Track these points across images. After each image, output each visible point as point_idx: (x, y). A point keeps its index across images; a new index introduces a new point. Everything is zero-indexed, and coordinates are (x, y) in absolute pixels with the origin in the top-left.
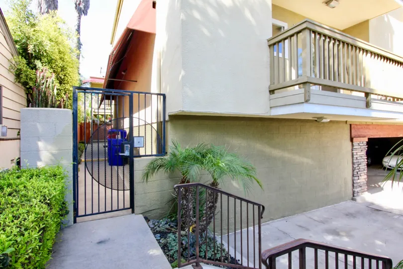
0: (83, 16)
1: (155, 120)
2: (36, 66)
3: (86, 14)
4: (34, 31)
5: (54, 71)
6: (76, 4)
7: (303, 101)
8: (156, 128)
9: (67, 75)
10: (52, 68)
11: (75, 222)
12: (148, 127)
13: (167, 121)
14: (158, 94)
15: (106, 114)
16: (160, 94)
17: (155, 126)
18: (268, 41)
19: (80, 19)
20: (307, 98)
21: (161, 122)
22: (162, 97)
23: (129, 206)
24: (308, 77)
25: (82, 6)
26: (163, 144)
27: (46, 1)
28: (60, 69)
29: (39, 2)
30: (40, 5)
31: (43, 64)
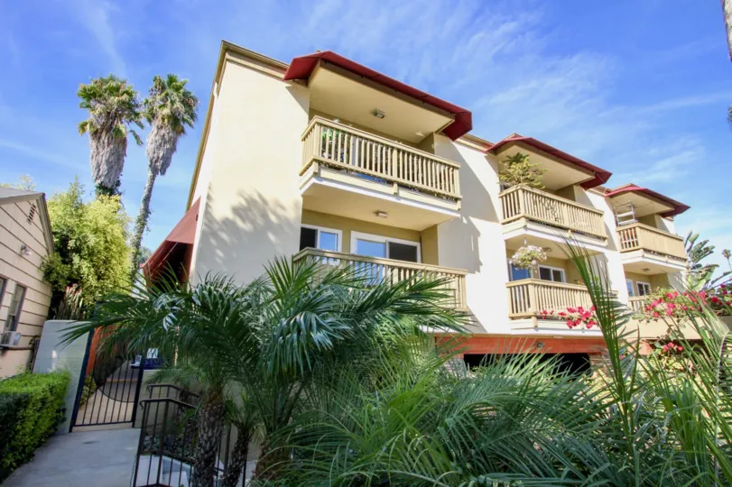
0: (159, 177)
2: (72, 260)
3: (163, 173)
5: (94, 266)
6: (151, 161)
9: (110, 269)
10: (92, 261)
11: (70, 431)
18: (293, 257)
23: (130, 419)
25: (159, 164)
27: (107, 162)
28: (101, 262)
29: (98, 163)
30: (98, 166)
31: (81, 257)
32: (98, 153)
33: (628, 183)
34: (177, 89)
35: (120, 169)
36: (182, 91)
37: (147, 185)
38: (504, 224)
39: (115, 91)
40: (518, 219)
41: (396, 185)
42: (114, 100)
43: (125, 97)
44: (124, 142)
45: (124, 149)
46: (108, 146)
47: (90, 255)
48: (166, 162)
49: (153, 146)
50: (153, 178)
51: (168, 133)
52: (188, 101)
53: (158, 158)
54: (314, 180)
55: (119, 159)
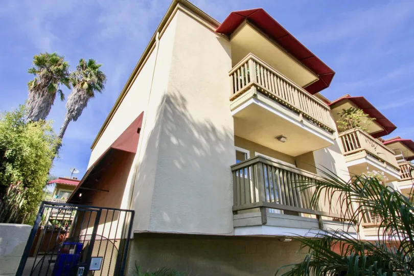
0: (72, 122)
1: (119, 236)
2: (5, 168)
3: (76, 120)
4: (18, 136)
6: (69, 111)
7: (261, 224)
8: (118, 247)
9: (36, 179)
10: (22, 170)
12: (110, 246)
13: (132, 240)
14: (127, 211)
15: (65, 219)
16: (129, 211)
17: (117, 244)
18: (232, 167)
19: (68, 123)
20: (264, 221)
21: (125, 239)
22: (130, 213)
24: (263, 202)
25: (74, 114)
26: (122, 265)
27: (40, 107)
28: (30, 172)
29: (32, 107)
30: (32, 109)
31: (13, 167)
32: (34, 101)
33: (397, 136)
34: (94, 68)
35: (47, 113)
36: (97, 70)
37: (63, 126)
38: (345, 155)
39: (55, 62)
40: (362, 151)
41: (301, 115)
42: (53, 68)
43: (61, 67)
44: (54, 96)
45: (53, 100)
46: (42, 97)
47: (22, 165)
48: (79, 112)
49: (72, 101)
50: (68, 122)
51: (84, 95)
52: (100, 76)
53: (74, 109)
54: (252, 101)
55: (47, 106)
